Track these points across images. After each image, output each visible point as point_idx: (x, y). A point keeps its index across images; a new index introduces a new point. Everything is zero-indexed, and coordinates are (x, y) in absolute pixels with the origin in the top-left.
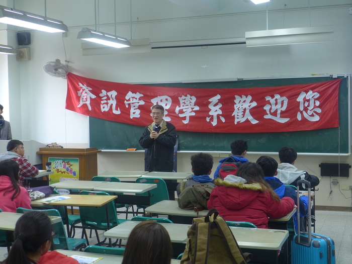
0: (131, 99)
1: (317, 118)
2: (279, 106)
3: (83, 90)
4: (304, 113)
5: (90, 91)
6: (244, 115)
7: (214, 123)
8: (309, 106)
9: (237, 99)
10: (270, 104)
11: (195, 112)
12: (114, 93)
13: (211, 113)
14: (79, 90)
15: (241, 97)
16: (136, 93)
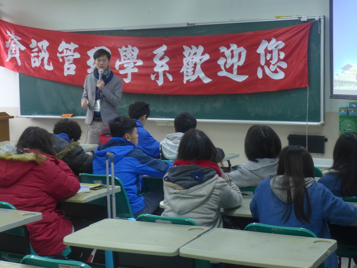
0: (65, 51)
1: (281, 76)
2: (236, 59)
3: (12, 40)
4: (266, 68)
5: (18, 40)
6: (194, 71)
7: (160, 82)
8: (271, 59)
9: (187, 51)
10: (225, 57)
11: (138, 67)
12: (45, 44)
13: (156, 69)
14: (8, 40)
15: (191, 48)
16: (70, 43)
